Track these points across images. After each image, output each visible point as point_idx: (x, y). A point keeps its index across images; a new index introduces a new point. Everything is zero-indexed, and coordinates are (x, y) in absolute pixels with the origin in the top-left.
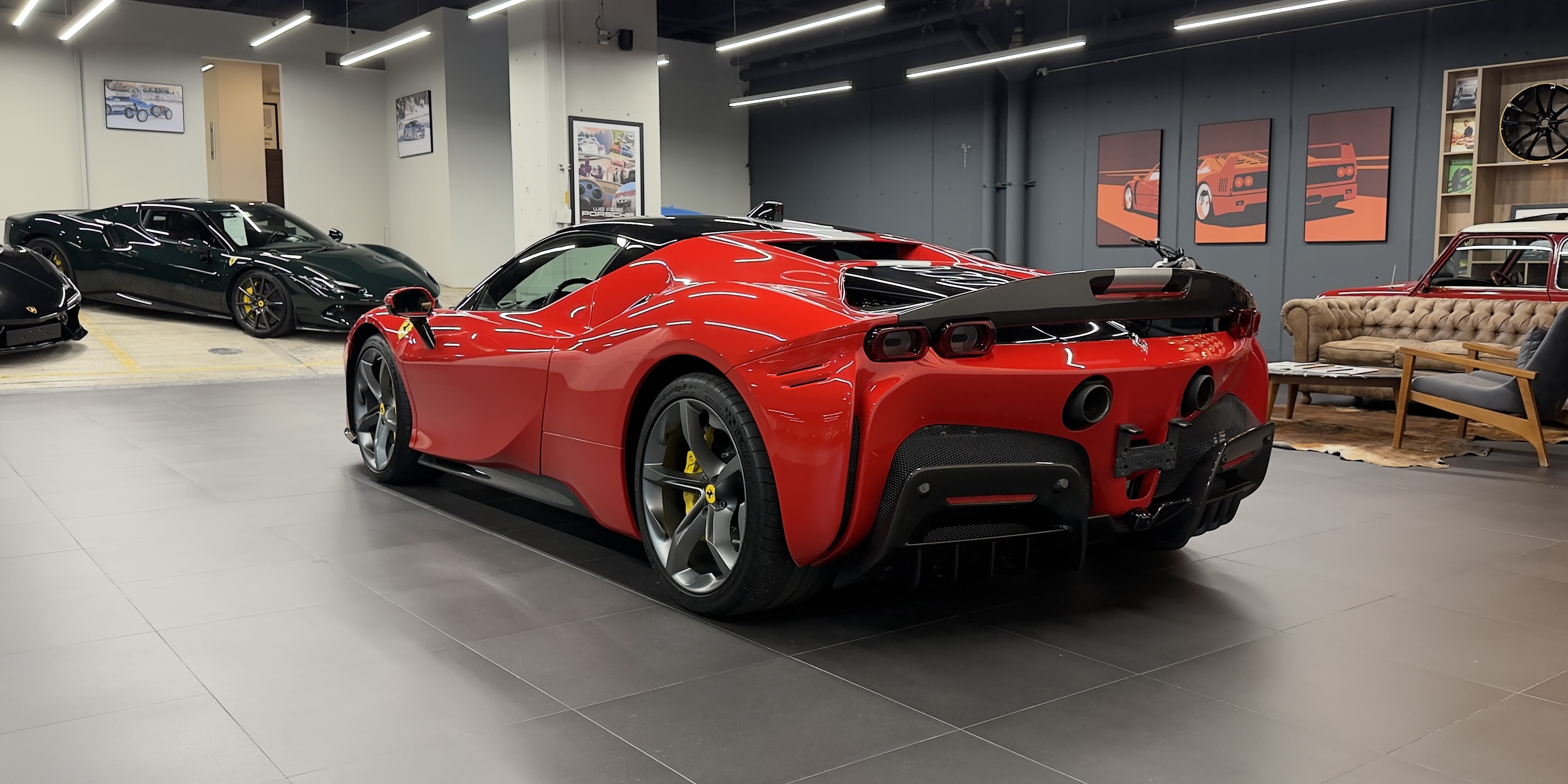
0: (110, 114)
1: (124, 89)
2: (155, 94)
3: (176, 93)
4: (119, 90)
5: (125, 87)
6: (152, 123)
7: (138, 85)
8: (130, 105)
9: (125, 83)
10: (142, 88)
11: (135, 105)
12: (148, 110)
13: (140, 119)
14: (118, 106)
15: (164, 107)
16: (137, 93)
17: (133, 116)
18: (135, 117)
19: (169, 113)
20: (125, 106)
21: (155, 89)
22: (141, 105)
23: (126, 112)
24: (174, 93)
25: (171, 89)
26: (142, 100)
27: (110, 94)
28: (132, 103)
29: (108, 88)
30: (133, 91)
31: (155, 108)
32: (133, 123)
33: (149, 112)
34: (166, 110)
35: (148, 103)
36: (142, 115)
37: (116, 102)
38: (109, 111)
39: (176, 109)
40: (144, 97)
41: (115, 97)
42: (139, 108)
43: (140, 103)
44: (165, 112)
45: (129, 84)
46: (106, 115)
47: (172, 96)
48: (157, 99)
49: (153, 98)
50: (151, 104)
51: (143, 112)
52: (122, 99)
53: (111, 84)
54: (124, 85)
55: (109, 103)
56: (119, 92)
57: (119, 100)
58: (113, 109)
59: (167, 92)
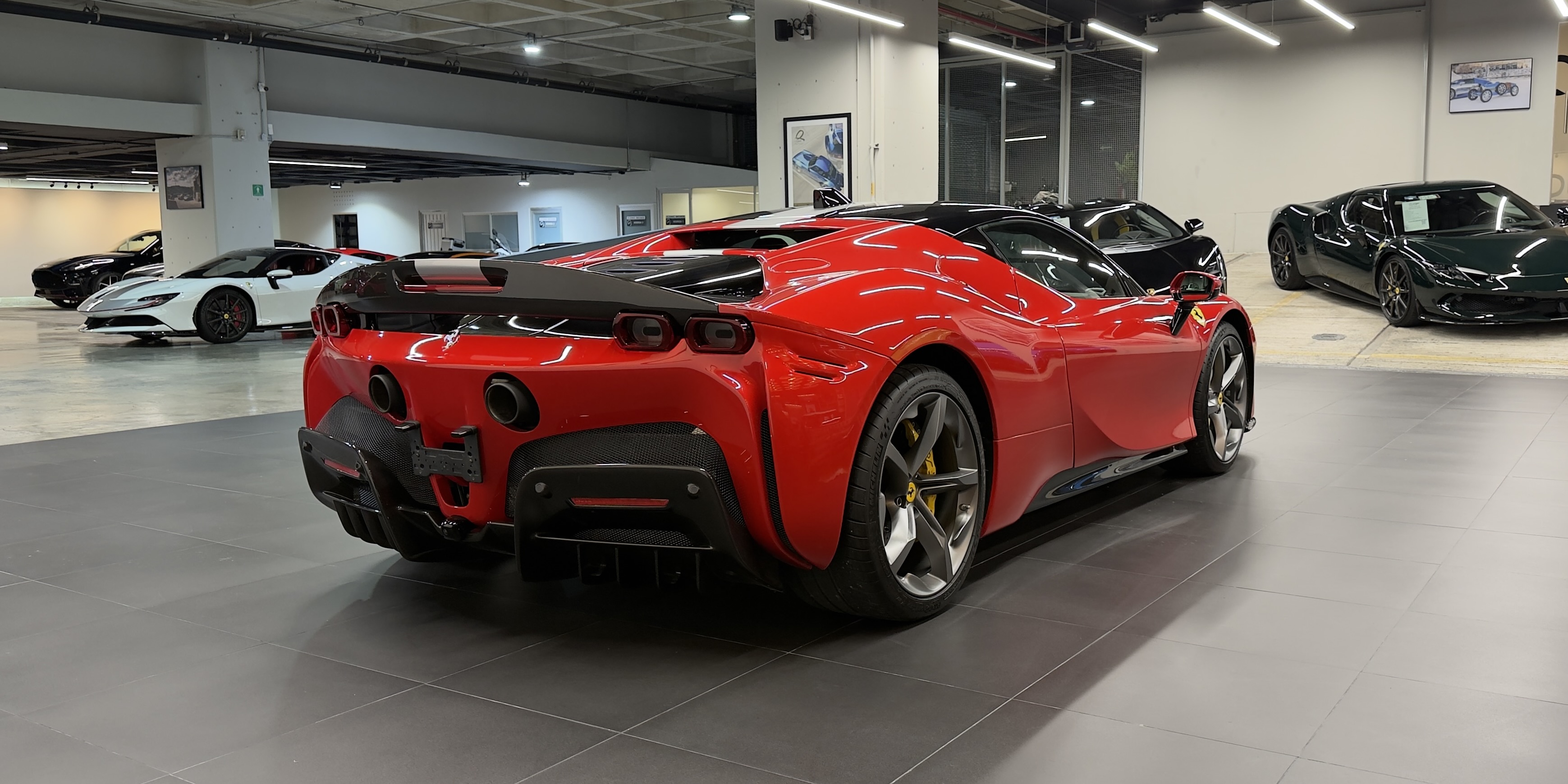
0: (1454, 98)
1: (1470, 71)
2: (1502, 72)
3: (1524, 67)
4: (1465, 73)
5: (1471, 69)
6: (1497, 102)
7: (1484, 64)
8: (1475, 87)
9: (1471, 65)
10: (1489, 67)
11: (1480, 85)
12: (1493, 89)
13: (1484, 99)
14: (1462, 89)
15: (1510, 84)
16: (1483, 73)
17: (1476, 97)
18: (1479, 98)
19: (1515, 89)
20: (1469, 88)
21: (1503, 65)
22: (1486, 85)
23: (1470, 95)
24: (1522, 67)
25: (1519, 63)
26: (1488, 80)
27: (1456, 78)
28: (1477, 84)
29: (1455, 72)
30: (1479, 72)
31: (1500, 86)
32: (1477, 105)
33: (1493, 91)
34: (1512, 86)
35: (1494, 82)
36: (1486, 96)
37: (1461, 85)
38: (1454, 95)
39: (1523, 84)
40: (1490, 76)
41: (1460, 81)
42: (1484, 88)
43: (1486, 82)
44: (1511, 89)
45: (1476, 65)
46: (1450, 100)
47: (1520, 70)
48: (1504, 76)
49: (1500, 76)
50: (1497, 83)
51: (1487, 92)
52: (1467, 81)
53: (1457, 68)
54: (1471, 67)
55: (1455, 87)
56: (1465, 75)
57: (1464, 83)
58: (1457, 93)
59: (1515, 67)
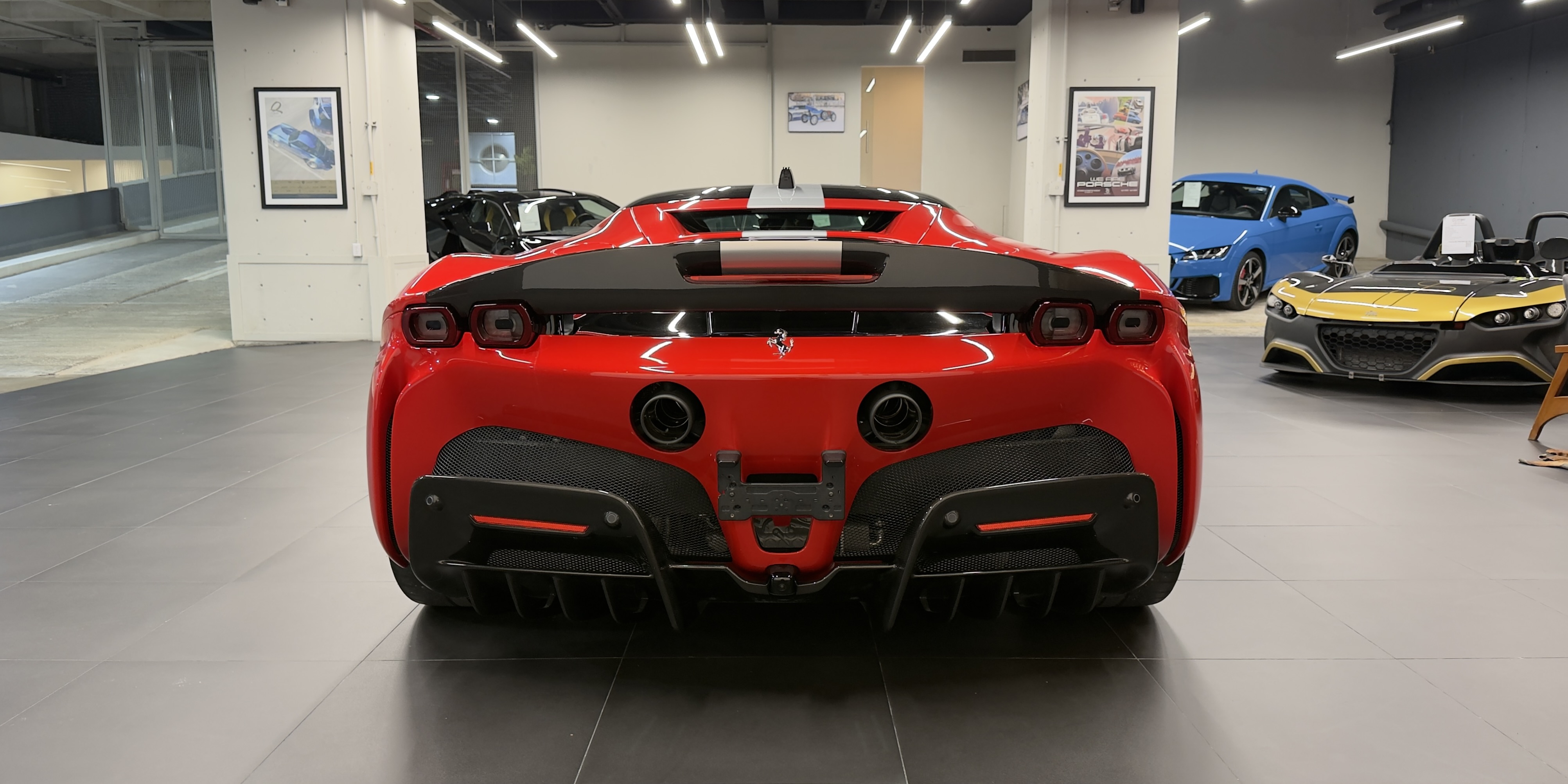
0: (791, 120)
1: (802, 99)
2: (824, 102)
3: (840, 99)
4: (798, 101)
5: (802, 98)
6: (822, 126)
7: (812, 95)
8: (806, 112)
9: (803, 95)
10: (815, 98)
11: (809, 111)
12: (819, 114)
13: (813, 123)
14: (797, 114)
15: (830, 112)
16: (811, 102)
17: (807, 121)
18: (809, 121)
19: (834, 116)
20: (802, 113)
21: (825, 97)
22: (814, 111)
23: (803, 118)
24: (838, 99)
25: (836, 95)
26: (815, 107)
27: (792, 104)
28: (807, 110)
29: (791, 99)
30: (809, 100)
31: (824, 113)
32: (807, 127)
33: (819, 117)
34: (832, 113)
35: (819, 109)
36: (814, 120)
37: (796, 110)
38: (791, 118)
39: (839, 112)
40: (817, 105)
41: (795, 107)
42: (812, 114)
43: (813, 109)
44: (831, 115)
45: (806, 94)
46: (789, 121)
47: (837, 102)
48: (826, 105)
49: (823, 105)
50: (821, 110)
51: (815, 117)
52: (801, 107)
53: (793, 96)
54: (802, 96)
55: (792, 112)
56: (798, 102)
57: (797, 108)
58: (794, 116)
59: (833, 99)
